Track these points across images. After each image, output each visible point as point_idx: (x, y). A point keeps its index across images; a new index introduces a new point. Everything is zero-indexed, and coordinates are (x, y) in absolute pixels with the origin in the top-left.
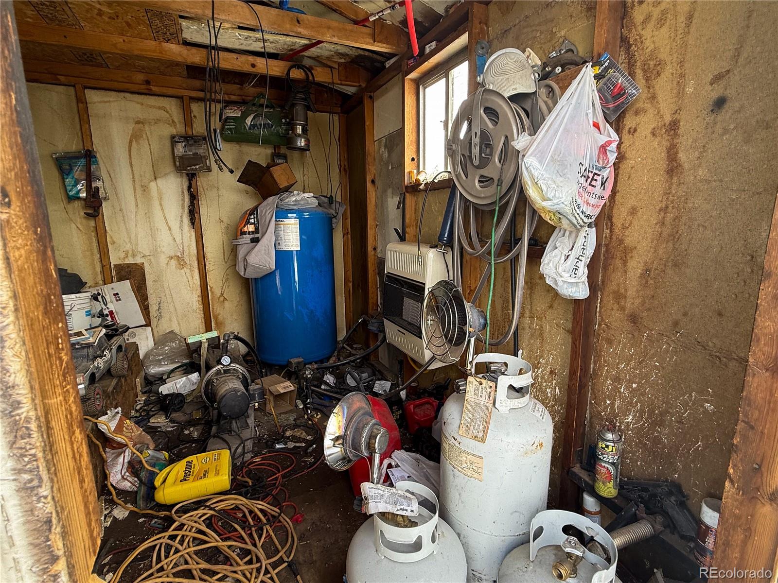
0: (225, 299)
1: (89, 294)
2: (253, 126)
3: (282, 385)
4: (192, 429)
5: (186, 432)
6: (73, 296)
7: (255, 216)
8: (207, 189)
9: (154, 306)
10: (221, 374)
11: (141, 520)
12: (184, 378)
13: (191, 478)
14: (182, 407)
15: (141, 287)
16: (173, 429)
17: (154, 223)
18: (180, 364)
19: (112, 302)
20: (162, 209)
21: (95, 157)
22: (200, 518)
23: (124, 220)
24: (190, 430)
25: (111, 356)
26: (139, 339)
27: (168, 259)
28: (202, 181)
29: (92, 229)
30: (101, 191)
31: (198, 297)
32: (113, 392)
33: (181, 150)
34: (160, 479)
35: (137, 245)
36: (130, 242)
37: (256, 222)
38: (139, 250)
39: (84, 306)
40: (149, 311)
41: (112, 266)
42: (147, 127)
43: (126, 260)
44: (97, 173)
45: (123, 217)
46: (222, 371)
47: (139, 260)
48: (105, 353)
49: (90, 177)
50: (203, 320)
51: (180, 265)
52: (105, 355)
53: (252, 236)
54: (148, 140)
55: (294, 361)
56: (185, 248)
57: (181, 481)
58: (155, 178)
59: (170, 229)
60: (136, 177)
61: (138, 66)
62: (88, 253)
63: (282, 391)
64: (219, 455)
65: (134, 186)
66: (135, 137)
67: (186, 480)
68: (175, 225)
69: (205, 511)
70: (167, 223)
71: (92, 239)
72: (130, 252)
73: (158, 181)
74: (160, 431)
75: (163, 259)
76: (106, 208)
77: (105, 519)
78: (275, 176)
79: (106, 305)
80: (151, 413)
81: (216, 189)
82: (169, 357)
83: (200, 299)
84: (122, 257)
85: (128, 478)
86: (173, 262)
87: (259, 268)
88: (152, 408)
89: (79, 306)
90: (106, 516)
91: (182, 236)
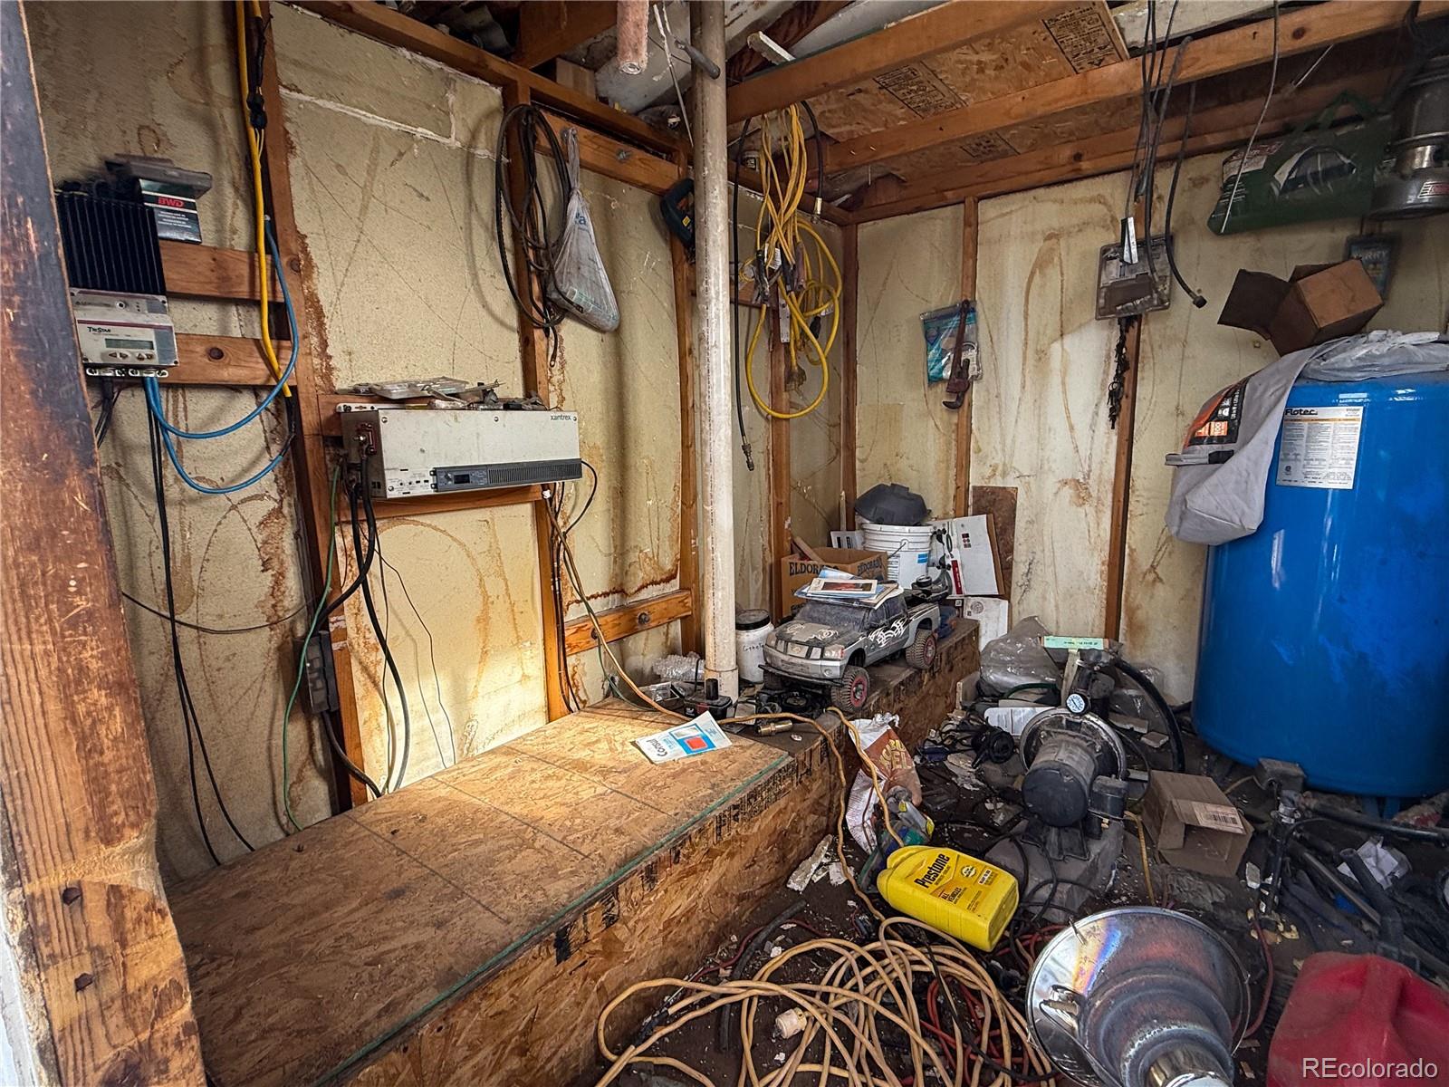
0: (1158, 579)
1: (928, 530)
2: (1291, 184)
3: (1211, 808)
4: (1000, 805)
5: (989, 806)
6: (907, 528)
7: (1236, 400)
8: (1160, 347)
9: (1022, 565)
10: (1061, 727)
11: (851, 903)
12: (1029, 709)
13: (933, 887)
14: (1007, 759)
15: (1005, 530)
16: (972, 789)
17: (1046, 418)
18: (1038, 682)
19: (958, 547)
20: (1065, 392)
21: (974, 310)
22: (913, 963)
23: (999, 413)
24: (995, 806)
25: (907, 632)
26: (987, 617)
27: (1059, 485)
28: (1152, 331)
29: (954, 427)
30: (973, 365)
31: (1103, 563)
32: (897, 688)
33: (1114, 275)
34: (896, 857)
35: (1012, 456)
36: (1003, 450)
37: (1234, 415)
38: (1014, 465)
39: (919, 546)
40: (1011, 573)
41: (971, 489)
42: (1062, 242)
43: (992, 480)
44: (972, 338)
45: (1000, 407)
46: (1064, 722)
47: (1010, 483)
48: (894, 625)
49: (961, 344)
50: (1104, 610)
51: (1079, 496)
52: (894, 629)
53: (1216, 447)
54: (1061, 267)
55: (1273, 766)
56: (1093, 466)
57: (916, 881)
58: (1062, 335)
59: (1072, 428)
60: (1031, 335)
61: (1062, 133)
62: (943, 465)
63: (1203, 822)
64: (994, 876)
65: (1025, 353)
66: (1041, 265)
67: (923, 884)
68: (1082, 422)
69: (923, 958)
70: (1068, 417)
71: (950, 443)
72: (1000, 468)
73: (1065, 341)
74: (953, 782)
75: (1051, 483)
76: (977, 393)
77: (818, 868)
78: (1308, 299)
79: (950, 550)
80: (959, 747)
81: (1179, 345)
82: (1021, 662)
83: (1105, 568)
84: (987, 475)
85: (867, 830)
86: (1068, 492)
87: (1212, 523)
88: (965, 739)
89: (911, 546)
90: (821, 865)
91: (1092, 442)
